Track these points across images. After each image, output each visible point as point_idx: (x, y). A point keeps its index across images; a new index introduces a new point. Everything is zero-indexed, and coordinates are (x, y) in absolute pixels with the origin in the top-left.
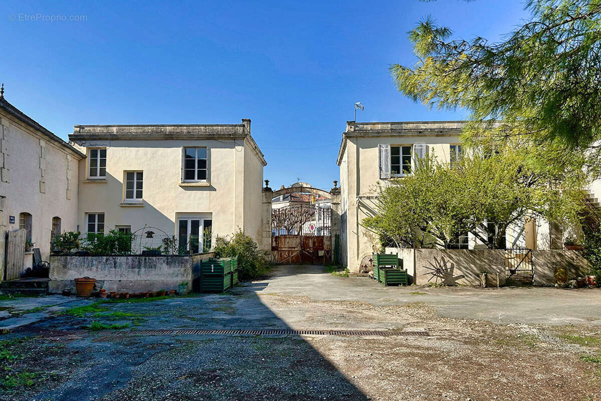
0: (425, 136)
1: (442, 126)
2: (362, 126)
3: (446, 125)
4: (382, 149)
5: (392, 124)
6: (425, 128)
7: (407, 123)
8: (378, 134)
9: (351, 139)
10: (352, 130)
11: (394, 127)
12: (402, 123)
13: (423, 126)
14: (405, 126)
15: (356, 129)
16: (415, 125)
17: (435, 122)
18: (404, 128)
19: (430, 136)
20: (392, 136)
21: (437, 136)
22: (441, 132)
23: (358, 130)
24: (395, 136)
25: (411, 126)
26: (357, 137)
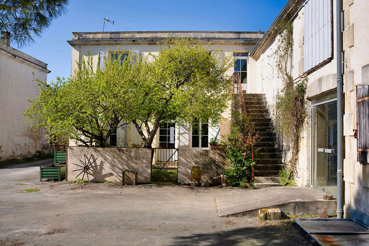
0: (139, 44)
1: (154, 35)
2: (85, 35)
3: (159, 35)
4: (101, 55)
5: (111, 33)
6: (139, 37)
7: (124, 33)
8: (98, 42)
9: (75, 47)
10: (77, 38)
11: (113, 36)
12: (119, 33)
13: (138, 36)
14: (122, 36)
15: (80, 38)
16: (131, 34)
17: (148, 32)
18: (121, 37)
19: (142, 44)
20: (110, 44)
21: (150, 44)
22: (152, 40)
23: (81, 39)
24: (112, 44)
25: (127, 35)
26: (80, 45)
